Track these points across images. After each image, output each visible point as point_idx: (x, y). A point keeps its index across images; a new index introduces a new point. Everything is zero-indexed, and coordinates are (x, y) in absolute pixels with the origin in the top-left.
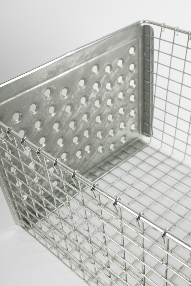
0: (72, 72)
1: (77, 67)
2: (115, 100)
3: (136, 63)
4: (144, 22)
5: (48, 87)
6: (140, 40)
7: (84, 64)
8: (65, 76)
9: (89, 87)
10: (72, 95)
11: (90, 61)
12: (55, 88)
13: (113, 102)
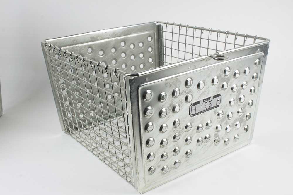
0: (107, 42)
1: (110, 39)
2: (137, 68)
3: (153, 47)
4: (157, 22)
5: (90, 47)
6: (155, 33)
7: (115, 39)
8: (102, 43)
9: (118, 54)
10: (106, 55)
11: (119, 38)
12: (95, 48)
13: (135, 68)
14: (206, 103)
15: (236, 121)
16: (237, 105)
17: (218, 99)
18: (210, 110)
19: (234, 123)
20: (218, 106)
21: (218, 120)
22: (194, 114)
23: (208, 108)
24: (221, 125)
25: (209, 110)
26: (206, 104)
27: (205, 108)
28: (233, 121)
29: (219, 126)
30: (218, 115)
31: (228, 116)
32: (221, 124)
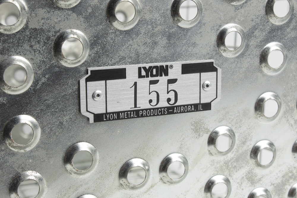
14: (152, 82)
15: (291, 177)
16: (292, 122)
17: (207, 82)
18: (173, 113)
19: (283, 184)
20: (207, 107)
21: (212, 158)
22: (101, 115)
23: (163, 103)
24: (227, 181)
25: (169, 113)
26: (154, 87)
27: (151, 101)
28: (280, 175)
29: (219, 179)
30: (212, 141)
31: (255, 151)
32: (229, 178)
